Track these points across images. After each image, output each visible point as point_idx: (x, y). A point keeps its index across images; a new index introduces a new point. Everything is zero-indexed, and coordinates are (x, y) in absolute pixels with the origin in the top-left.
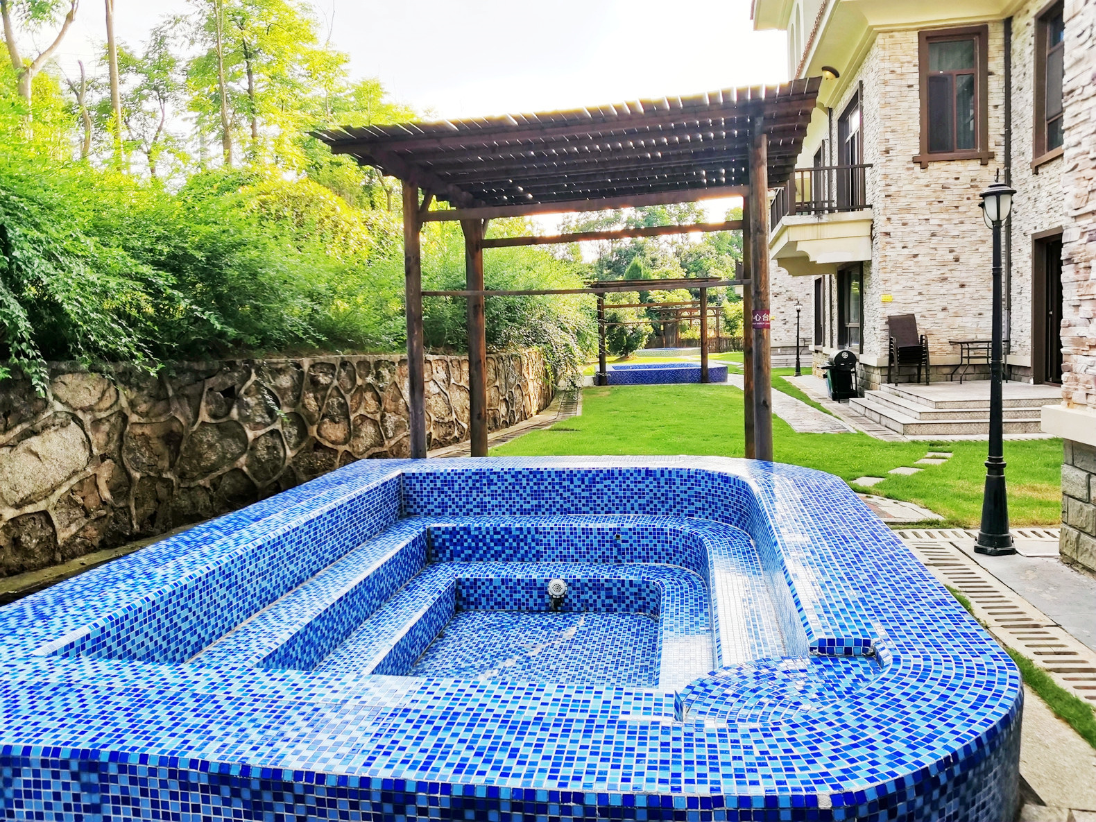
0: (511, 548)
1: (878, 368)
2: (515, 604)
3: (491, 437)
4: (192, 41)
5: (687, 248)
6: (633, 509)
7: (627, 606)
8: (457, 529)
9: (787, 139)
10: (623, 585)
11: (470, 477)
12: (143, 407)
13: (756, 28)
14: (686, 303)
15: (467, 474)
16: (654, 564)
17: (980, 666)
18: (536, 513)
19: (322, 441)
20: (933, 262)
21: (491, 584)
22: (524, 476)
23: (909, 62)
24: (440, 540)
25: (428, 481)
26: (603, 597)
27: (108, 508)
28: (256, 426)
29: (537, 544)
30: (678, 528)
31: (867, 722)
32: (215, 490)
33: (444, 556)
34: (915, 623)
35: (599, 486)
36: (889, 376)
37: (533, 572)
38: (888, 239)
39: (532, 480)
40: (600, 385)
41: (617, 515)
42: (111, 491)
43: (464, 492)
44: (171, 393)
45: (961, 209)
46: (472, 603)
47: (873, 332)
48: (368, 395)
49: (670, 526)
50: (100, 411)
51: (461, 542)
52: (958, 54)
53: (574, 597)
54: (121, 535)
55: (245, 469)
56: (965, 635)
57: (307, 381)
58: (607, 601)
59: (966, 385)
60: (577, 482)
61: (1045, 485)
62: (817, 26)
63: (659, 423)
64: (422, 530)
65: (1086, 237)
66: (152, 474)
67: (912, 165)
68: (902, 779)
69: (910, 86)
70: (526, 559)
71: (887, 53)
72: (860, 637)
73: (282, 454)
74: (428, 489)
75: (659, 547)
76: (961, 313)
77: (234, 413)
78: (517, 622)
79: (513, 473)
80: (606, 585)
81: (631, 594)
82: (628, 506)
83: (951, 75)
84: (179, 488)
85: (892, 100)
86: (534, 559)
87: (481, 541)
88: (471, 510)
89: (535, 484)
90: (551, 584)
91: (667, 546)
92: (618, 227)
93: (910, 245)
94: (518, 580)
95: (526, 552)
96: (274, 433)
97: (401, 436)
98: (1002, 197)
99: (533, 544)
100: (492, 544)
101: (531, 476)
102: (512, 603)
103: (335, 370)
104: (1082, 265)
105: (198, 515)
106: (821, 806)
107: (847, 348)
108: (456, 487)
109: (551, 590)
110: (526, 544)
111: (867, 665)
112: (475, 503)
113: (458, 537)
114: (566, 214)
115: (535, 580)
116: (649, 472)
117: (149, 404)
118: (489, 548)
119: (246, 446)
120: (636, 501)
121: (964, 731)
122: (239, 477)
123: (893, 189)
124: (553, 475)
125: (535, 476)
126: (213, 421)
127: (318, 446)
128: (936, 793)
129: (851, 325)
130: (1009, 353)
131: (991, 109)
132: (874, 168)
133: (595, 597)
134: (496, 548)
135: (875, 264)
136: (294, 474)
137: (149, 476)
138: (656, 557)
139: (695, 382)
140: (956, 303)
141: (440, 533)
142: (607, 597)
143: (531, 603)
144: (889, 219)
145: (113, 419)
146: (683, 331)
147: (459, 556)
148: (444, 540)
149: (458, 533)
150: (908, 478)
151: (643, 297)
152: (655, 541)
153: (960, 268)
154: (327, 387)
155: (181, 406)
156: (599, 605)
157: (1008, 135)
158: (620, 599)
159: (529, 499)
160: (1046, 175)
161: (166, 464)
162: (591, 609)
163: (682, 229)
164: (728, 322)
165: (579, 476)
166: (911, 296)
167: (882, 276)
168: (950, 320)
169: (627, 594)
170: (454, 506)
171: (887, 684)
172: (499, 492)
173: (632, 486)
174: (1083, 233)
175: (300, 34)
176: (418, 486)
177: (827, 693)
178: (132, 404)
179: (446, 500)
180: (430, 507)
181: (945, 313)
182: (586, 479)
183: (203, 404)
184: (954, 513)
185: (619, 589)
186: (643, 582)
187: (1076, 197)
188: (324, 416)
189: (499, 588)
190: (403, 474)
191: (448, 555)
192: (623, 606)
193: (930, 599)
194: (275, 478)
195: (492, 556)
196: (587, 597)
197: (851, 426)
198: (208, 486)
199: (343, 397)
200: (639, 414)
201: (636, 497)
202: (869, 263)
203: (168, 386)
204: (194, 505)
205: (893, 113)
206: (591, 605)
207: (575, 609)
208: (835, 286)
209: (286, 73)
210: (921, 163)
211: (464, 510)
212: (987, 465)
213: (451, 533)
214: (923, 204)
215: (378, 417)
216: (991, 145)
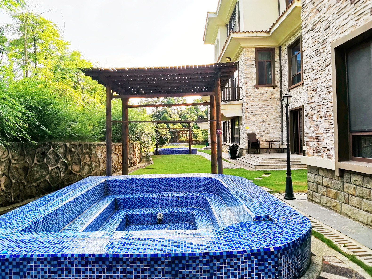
0: (144, 204)
1: (245, 149)
2: (146, 222)
3: (129, 169)
4: (14, 33)
5: (181, 111)
6: (182, 190)
7: (182, 220)
8: (126, 198)
9: (225, 79)
10: (181, 214)
11: (129, 181)
12: (16, 158)
13: (205, 44)
14: (181, 129)
15: (128, 180)
16: (190, 207)
17: (300, 220)
18: (151, 193)
19: (72, 171)
20: (260, 117)
21: (138, 216)
22: (147, 180)
23: (252, 57)
24: (120, 202)
25: (114, 183)
26: (175, 218)
27: (4, 192)
28: (52, 165)
29: (152, 202)
30: (197, 195)
31: (276, 233)
32: (38, 187)
33: (121, 207)
34: (280, 211)
35: (172, 183)
36: (248, 151)
37: (152, 211)
38: (247, 110)
39: (150, 182)
40: (156, 155)
41: (178, 192)
42: (5, 186)
43: (127, 186)
44: (25, 153)
45: (268, 101)
46: (131, 222)
47: (243, 138)
48: (87, 156)
49: (195, 195)
50: (3, 158)
51: (126, 203)
52: (267, 56)
53: (165, 218)
54: (8, 202)
55: (48, 180)
56: (293, 213)
57: (68, 150)
58: (176, 219)
59: (271, 154)
60: (164, 182)
61: (299, 181)
62: (225, 45)
63: (180, 166)
64: (114, 199)
65: (311, 109)
66: (19, 181)
67: (254, 88)
68: (289, 243)
69: (253, 64)
70: (149, 207)
71: (246, 54)
72: (266, 215)
73: (60, 175)
74: (114, 185)
75: (191, 202)
76: (269, 132)
77: (45, 160)
78: (147, 227)
79: (144, 180)
80: (176, 214)
81: (184, 216)
82: (181, 189)
83: (265, 62)
84: (27, 186)
85: (248, 68)
86: (151, 207)
87: (133, 202)
88: (129, 192)
89: (151, 183)
90: (158, 215)
91: (194, 201)
92: (159, 104)
93: (253, 112)
94: (147, 214)
95: (149, 205)
96: (57, 168)
97: (97, 170)
98: (289, 97)
99: (151, 202)
100: (137, 203)
101: (150, 180)
102: (145, 222)
103: (77, 147)
104: (311, 117)
105: (33, 196)
106: (271, 250)
107: (234, 143)
108: (124, 185)
109: (158, 216)
110: (148, 203)
111: (269, 222)
112: (130, 190)
113: (126, 201)
114: (141, 99)
115: (153, 214)
116: (187, 178)
117: (18, 157)
118: (136, 204)
119: (49, 172)
120: (183, 187)
121: (301, 233)
122: (46, 183)
123: (248, 95)
124: (157, 180)
125: (151, 180)
126: (38, 163)
127: (71, 173)
128: (297, 247)
129: (235, 136)
130: (283, 145)
131: (276, 72)
132: (243, 88)
133: (172, 218)
134: (138, 204)
135: (243, 117)
136: (63, 182)
137: (18, 182)
138: (190, 205)
139: (187, 154)
140: (267, 129)
141: (119, 200)
142: (176, 218)
143: (151, 221)
144: (247, 104)
145: (6, 162)
146: (180, 138)
147: (126, 207)
148: (121, 202)
149: (126, 199)
150: (260, 180)
151: (167, 126)
152: (190, 200)
153: (268, 119)
154: (74, 152)
155: (28, 157)
156: (173, 221)
157: (281, 80)
158: (180, 218)
159: (149, 188)
160: (292, 92)
161: (23, 178)
162: (171, 222)
163: (179, 105)
164: (194, 135)
165: (165, 180)
166: (254, 127)
167: (245, 121)
168: (266, 135)
169: (182, 217)
170: (123, 191)
171: (277, 225)
172: (139, 186)
173: (182, 183)
174: (310, 108)
175: (54, 34)
176: (111, 184)
177: (261, 229)
178: (13, 157)
179: (121, 189)
180: (115, 191)
181: (264, 133)
182: (168, 181)
183: (35, 157)
184: (276, 189)
185: (180, 215)
186: (188, 212)
187: (308, 98)
188: (73, 162)
189: (141, 217)
190: (106, 181)
191: (122, 207)
192: (181, 220)
193: (281, 206)
194: (58, 183)
195: (137, 207)
196: (169, 218)
197: (238, 166)
198: (36, 186)
199: (79, 156)
200: (173, 163)
201: (183, 186)
202: (241, 117)
203: (25, 150)
204: (32, 192)
205: (248, 72)
206: (171, 221)
207: (166, 222)
208: (230, 124)
209: (48, 47)
210: (256, 87)
211: (127, 192)
212: (286, 173)
213: (123, 200)
214: (257, 99)
215: (90, 163)
216: (276, 83)
